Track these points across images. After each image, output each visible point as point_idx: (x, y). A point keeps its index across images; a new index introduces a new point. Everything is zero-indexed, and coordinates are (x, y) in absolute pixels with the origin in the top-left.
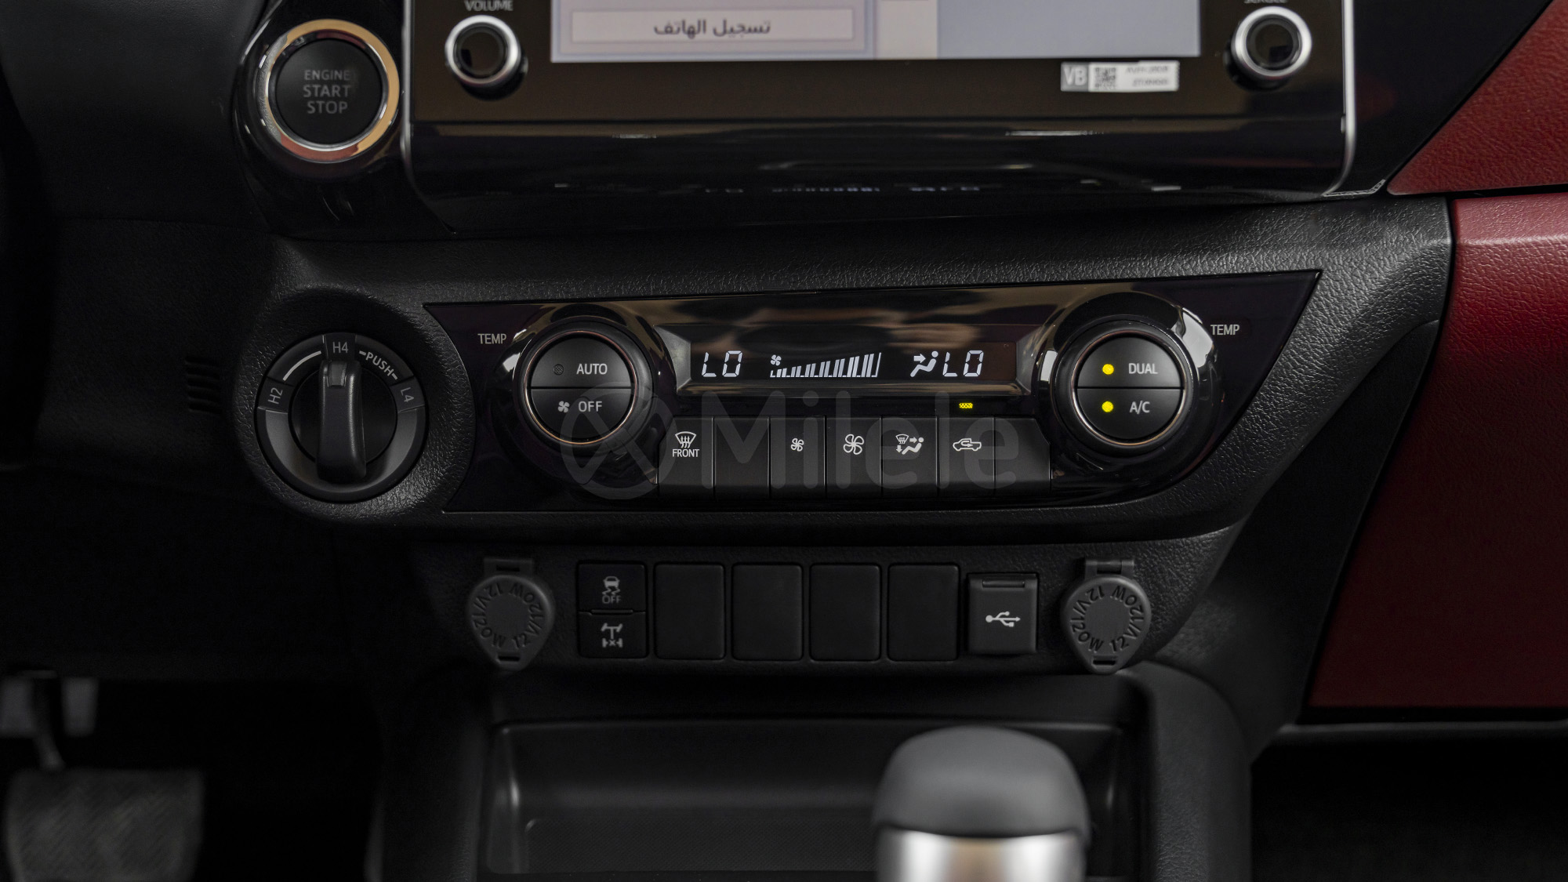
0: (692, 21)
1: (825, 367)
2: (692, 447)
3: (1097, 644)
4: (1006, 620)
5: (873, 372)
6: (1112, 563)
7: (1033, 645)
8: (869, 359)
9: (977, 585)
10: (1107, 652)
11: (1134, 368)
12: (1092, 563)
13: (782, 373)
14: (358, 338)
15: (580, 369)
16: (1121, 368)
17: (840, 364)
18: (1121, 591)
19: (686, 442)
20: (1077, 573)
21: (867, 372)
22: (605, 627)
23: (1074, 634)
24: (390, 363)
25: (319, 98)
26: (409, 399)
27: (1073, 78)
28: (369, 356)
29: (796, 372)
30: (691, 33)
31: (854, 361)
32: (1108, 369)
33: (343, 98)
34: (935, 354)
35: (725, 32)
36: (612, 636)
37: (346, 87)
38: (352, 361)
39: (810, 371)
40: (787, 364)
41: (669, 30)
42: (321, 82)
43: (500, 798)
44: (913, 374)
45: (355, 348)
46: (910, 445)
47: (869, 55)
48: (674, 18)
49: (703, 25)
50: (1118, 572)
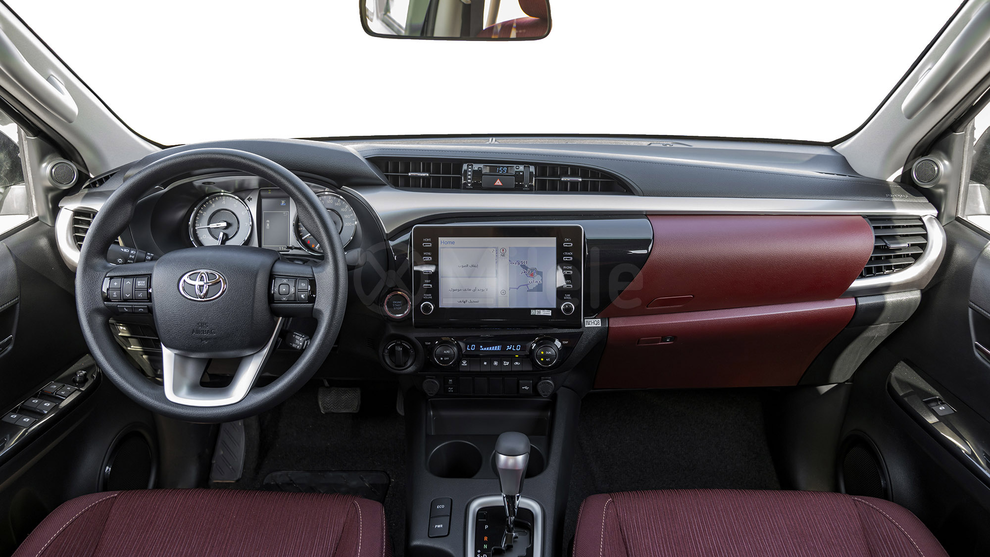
0: (465, 300)
1: (490, 348)
2: (466, 363)
3: (544, 392)
4: (526, 388)
5: (500, 349)
6: (546, 378)
7: (532, 392)
8: (499, 346)
9: (521, 381)
10: (546, 393)
11: (547, 353)
12: (542, 378)
13: (482, 349)
14: (402, 341)
15: (445, 352)
16: (545, 353)
17: (493, 347)
18: (548, 383)
19: (464, 363)
20: (540, 380)
21: (498, 349)
22: (449, 388)
23: (539, 390)
24: (408, 345)
25: (396, 307)
26: (412, 352)
27: (533, 312)
28: (404, 344)
29: (485, 349)
30: (464, 302)
31: (496, 347)
32: (542, 353)
33: (400, 307)
34: (511, 346)
35: (471, 302)
36: (451, 389)
37: (401, 304)
38: (401, 345)
39: (488, 349)
40: (483, 347)
41: (460, 302)
42: (396, 304)
43: (429, 414)
44: (507, 350)
45: (401, 343)
46: (506, 363)
47: (496, 307)
48: (461, 300)
49: (467, 301)
50: (547, 379)
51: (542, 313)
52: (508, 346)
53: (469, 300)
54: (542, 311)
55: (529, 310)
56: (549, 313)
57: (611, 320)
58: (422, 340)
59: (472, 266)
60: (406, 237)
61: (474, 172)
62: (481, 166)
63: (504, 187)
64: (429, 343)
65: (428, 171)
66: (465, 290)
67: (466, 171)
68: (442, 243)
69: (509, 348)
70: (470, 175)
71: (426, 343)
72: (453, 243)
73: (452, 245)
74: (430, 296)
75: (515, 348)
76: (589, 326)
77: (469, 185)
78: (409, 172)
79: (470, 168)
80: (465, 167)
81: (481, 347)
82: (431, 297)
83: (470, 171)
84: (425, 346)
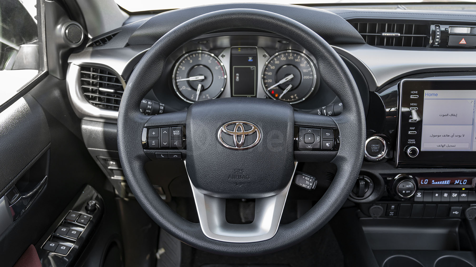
0: (443, 145)
1: (441, 182)
2: (420, 195)
3: (470, 216)
4: (456, 213)
5: (449, 183)
6: (474, 205)
7: (460, 216)
8: (448, 181)
9: (452, 208)
12: (471, 205)
13: (434, 183)
14: (365, 176)
15: (407, 186)
17: (443, 182)
19: (419, 194)
20: (469, 206)
21: (448, 183)
22: (391, 212)
23: (466, 214)
24: (369, 180)
25: (374, 149)
26: (371, 185)
28: (366, 179)
29: (436, 183)
30: (443, 146)
31: (446, 181)
33: (378, 149)
34: (459, 180)
35: (448, 146)
36: (392, 213)
37: (378, 147)
38: (363, 180)
39: (439, 183)
40: (435, 182)
41: (439, 146)
42: (375, 147)
44: (455, 183)
46: (454, 195)
47: (471, 150)
48: (440, 144)
49: (445, 145)
52: (456, 181)
53: (447, 145)
58: (384, 176)
59: (452, 115)
61: (442, 32)
62: (447, 26)
63: (467, 45)
64: (390, 179)
65: (400, 31)
66: (444, 136)
67: (434, 32)
68: (427, 95)
69: (457, 182)
70: (438, 35)
71: (388, 178)
72: (436, 95)
73: (435, 97)
74: (413, 141)
75: (462, 182)
77: (436, 44)
79: (438, 29)
80: (433, 27)
81: (433, 181)
82: (414, 142)
83: (438, 32)
84: (387, 182)
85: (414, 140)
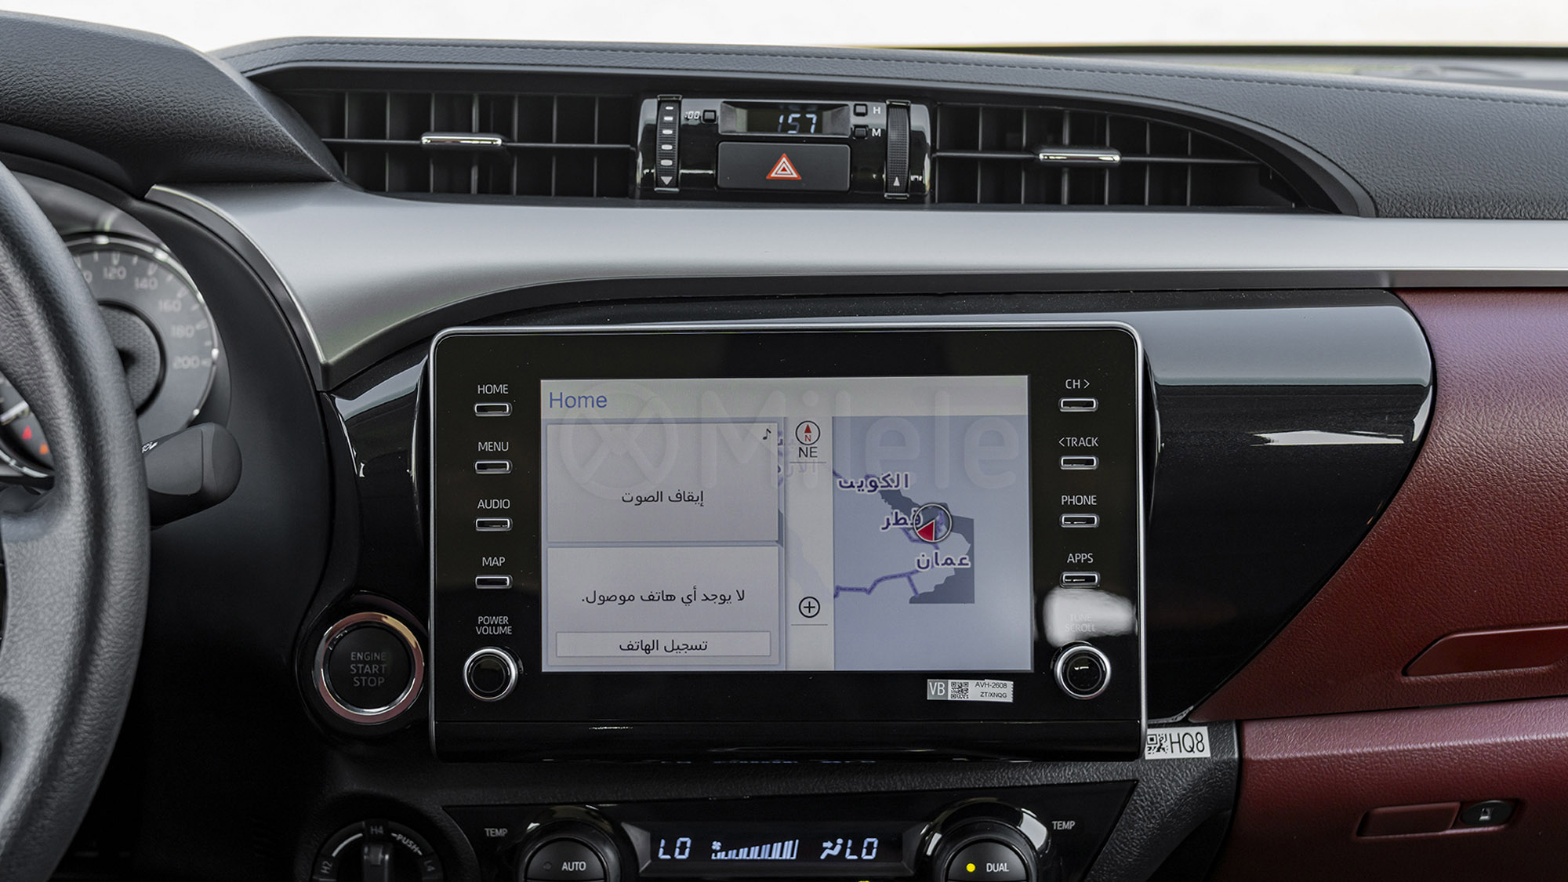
51: (976, 692)
52: (829, 844)
53: (665, 641)
54: (972, 683)
55: (921, 679)
56: (1003, 692)
57: (1252, 731)
58: (473, 818)
59: (680, 497)
60: (402, 383)
61: (685, 131)
62: (716, 104)
63: (804, 186)
64: (501, 832)
65: (505, 132)
66: (651, 599)
67: (651, 131)
68: (556, 404)
69: (829, 849)
70: (667, 140)
71: (490, 832)
72: (601, 402)
73: (594, 413)
74: (501, 624)
75: (856, 850)
76: (1161, 755)
77: (667, 180)
78: (427, 130)
79: (669, 113)
80: (649, 111)
81: (716, 845)
82: (508, 630)
83: (668, 125)
84: (485, 847)
85: (506, 619)
